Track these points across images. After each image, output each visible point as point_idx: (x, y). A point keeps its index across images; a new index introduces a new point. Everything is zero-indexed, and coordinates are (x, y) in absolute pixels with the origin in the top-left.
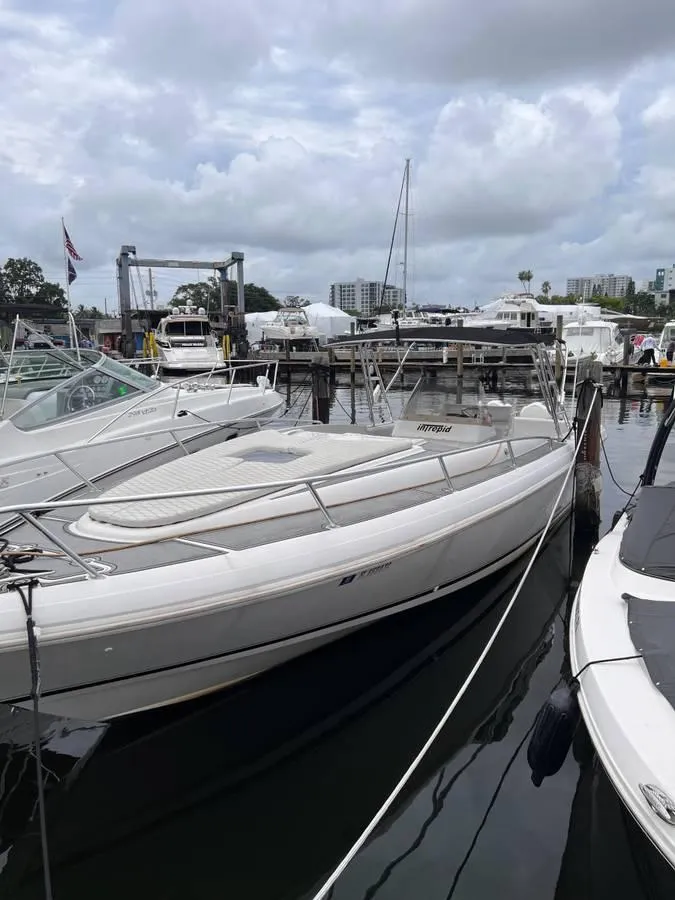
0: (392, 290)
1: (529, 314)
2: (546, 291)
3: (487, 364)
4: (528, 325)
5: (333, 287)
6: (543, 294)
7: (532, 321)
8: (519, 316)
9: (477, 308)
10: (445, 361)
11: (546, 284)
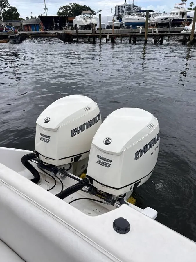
0: (136, 7)
1: (183, 13)
2: (191, 6)
3: (159, 34)
4: (183, 18)
5: (116, 6)
6: (190, 7)
7: (184, 16)
8: (179, 14)
9: (164, 12)
10: (140, 33)
11: (192, 3)
